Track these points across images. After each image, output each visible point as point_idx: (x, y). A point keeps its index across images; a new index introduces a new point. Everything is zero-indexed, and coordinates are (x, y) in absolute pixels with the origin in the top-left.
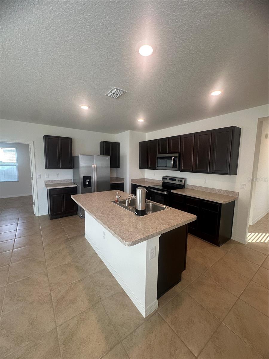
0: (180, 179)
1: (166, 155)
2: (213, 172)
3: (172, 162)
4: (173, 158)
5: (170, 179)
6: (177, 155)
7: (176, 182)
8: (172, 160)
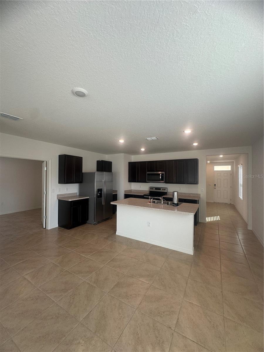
0: (164, 189)
1: (155, 173)
2: (188, 183)
3: (160, 177)
4: (161, 175)
5: (156, 189)
6: (164, 173)
7: (161, 191)
8: (161, 176)
